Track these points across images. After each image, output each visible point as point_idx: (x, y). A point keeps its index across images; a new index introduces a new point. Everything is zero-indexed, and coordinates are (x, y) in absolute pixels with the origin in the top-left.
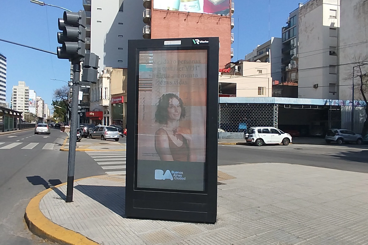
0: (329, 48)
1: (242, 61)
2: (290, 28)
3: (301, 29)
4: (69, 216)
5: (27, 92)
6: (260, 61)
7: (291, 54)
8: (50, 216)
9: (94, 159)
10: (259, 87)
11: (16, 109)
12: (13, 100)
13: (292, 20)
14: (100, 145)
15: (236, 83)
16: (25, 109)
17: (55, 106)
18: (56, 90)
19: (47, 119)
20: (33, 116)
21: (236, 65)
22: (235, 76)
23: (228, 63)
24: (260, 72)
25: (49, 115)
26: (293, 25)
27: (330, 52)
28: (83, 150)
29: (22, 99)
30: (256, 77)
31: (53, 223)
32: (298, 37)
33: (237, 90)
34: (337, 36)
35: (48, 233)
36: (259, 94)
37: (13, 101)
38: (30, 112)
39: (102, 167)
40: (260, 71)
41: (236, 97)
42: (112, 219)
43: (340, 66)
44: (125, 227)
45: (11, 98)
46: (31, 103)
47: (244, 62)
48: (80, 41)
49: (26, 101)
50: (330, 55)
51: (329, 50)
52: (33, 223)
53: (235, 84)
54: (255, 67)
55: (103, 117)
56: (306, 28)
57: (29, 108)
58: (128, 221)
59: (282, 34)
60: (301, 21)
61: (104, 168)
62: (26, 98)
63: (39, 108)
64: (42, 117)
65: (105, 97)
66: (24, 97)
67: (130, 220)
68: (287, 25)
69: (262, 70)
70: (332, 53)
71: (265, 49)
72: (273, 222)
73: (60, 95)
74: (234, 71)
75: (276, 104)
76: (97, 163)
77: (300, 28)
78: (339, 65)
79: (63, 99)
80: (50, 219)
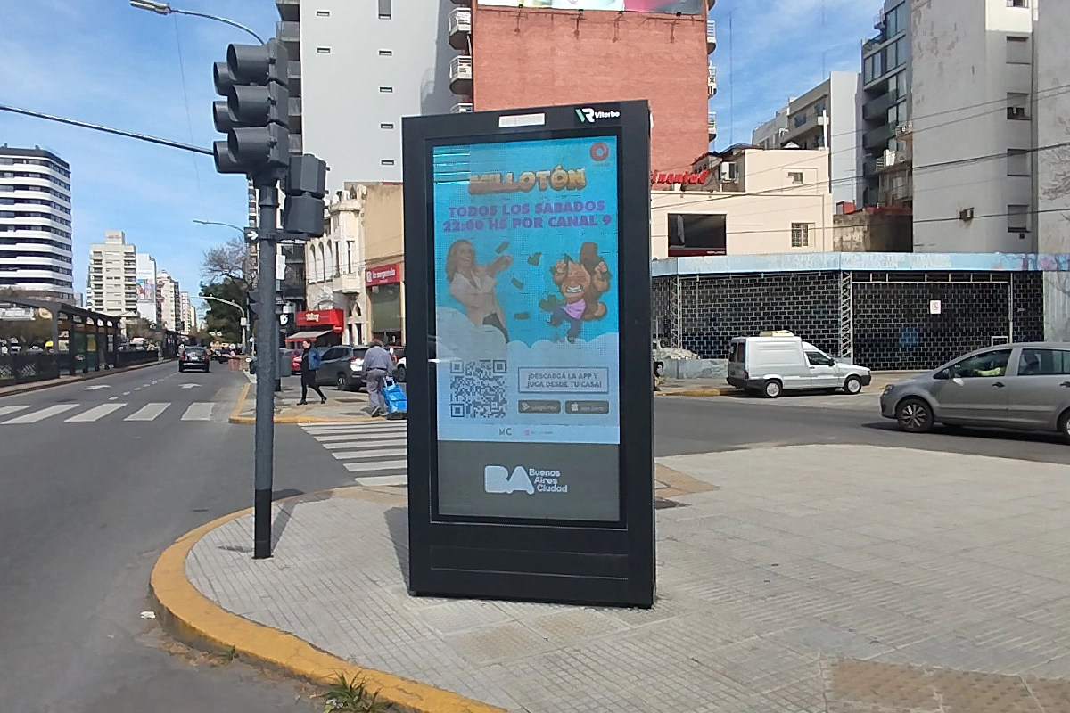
0: (1005, 97)
1: (743, 147)
2: (886, 43)
3: (919, 44)
4: (263, 593)
5: (130, 260)
6: (796, 146)
7: (890, 121)
8: (215, 593)
9: (324, 445)
10: (793, 225)
11: (102, 309)
12: (92, 283)
13: (891, 17)
14: (338, 405)
15: (725, 215)
16: (127, 309)
17: (211, 297)
18: (209, 251)
19: (187, 334)
20: (151, 327)
21: (723, 161)
22: (721, 192)
23: (701, 155)
24: (796, 180)
25: (193, 325)
26: (897, 33)
27: (1010, 109)
28: (292, 419)
29: (117, 282)
30: (785, 193)
31: (224, 612)
32: (912, 70)
33: (727, 235)
34: (1030, 62)
35: (212, 636)
36: (796, 243)
37: (93, 286)
38: (142, 317)
39: (345, 465)
40: (798, 177)
41: (725, 254)
42: (377, 598)
43: (1040, 152)
44: (410, 618)
45: (87, 279)
46: (143, 292)
47: (747, 151)
48: (274, 123)
49: (128, 286)
50: (1008, 118)
51: (1005, 105)
52: (172, 611)
53: (723, 217)
54: (782, 165)
55: (345, 326)
56: (936, 39)
57: (139, 306)
58: (419, 603)
59: (864, 61)
60: (917, 19)
61: (351, 467)
62: (129, 278)
63: (166, 305)
64: (174, 330)
65: (347, 266)
66: (122, 275)
67: (424, 602)
68: (879, 32)
69: (801, 174)
70: (1015, 112)
71: (813, 107)
72: (811, 603)
73: (221, 267)
74: (720, 178)
75: (845, 273)
76: (333, 454)
77: (915, 43)
78: (1037, 150)
79: (231, 276)
80: (215, 600)
